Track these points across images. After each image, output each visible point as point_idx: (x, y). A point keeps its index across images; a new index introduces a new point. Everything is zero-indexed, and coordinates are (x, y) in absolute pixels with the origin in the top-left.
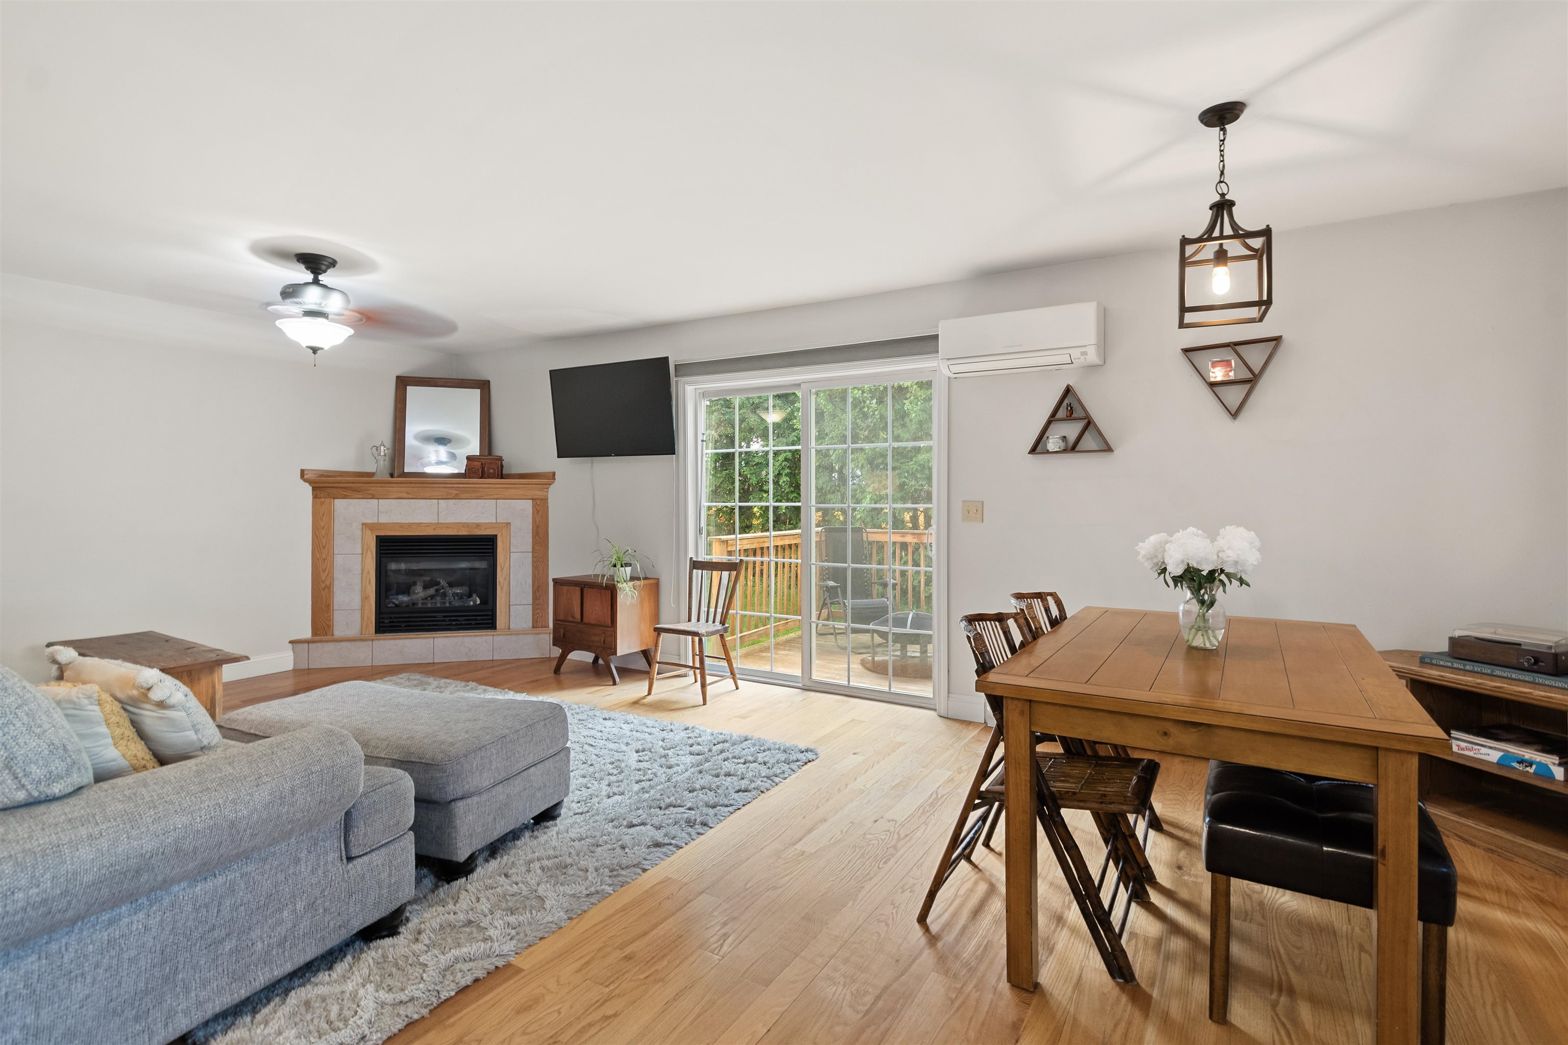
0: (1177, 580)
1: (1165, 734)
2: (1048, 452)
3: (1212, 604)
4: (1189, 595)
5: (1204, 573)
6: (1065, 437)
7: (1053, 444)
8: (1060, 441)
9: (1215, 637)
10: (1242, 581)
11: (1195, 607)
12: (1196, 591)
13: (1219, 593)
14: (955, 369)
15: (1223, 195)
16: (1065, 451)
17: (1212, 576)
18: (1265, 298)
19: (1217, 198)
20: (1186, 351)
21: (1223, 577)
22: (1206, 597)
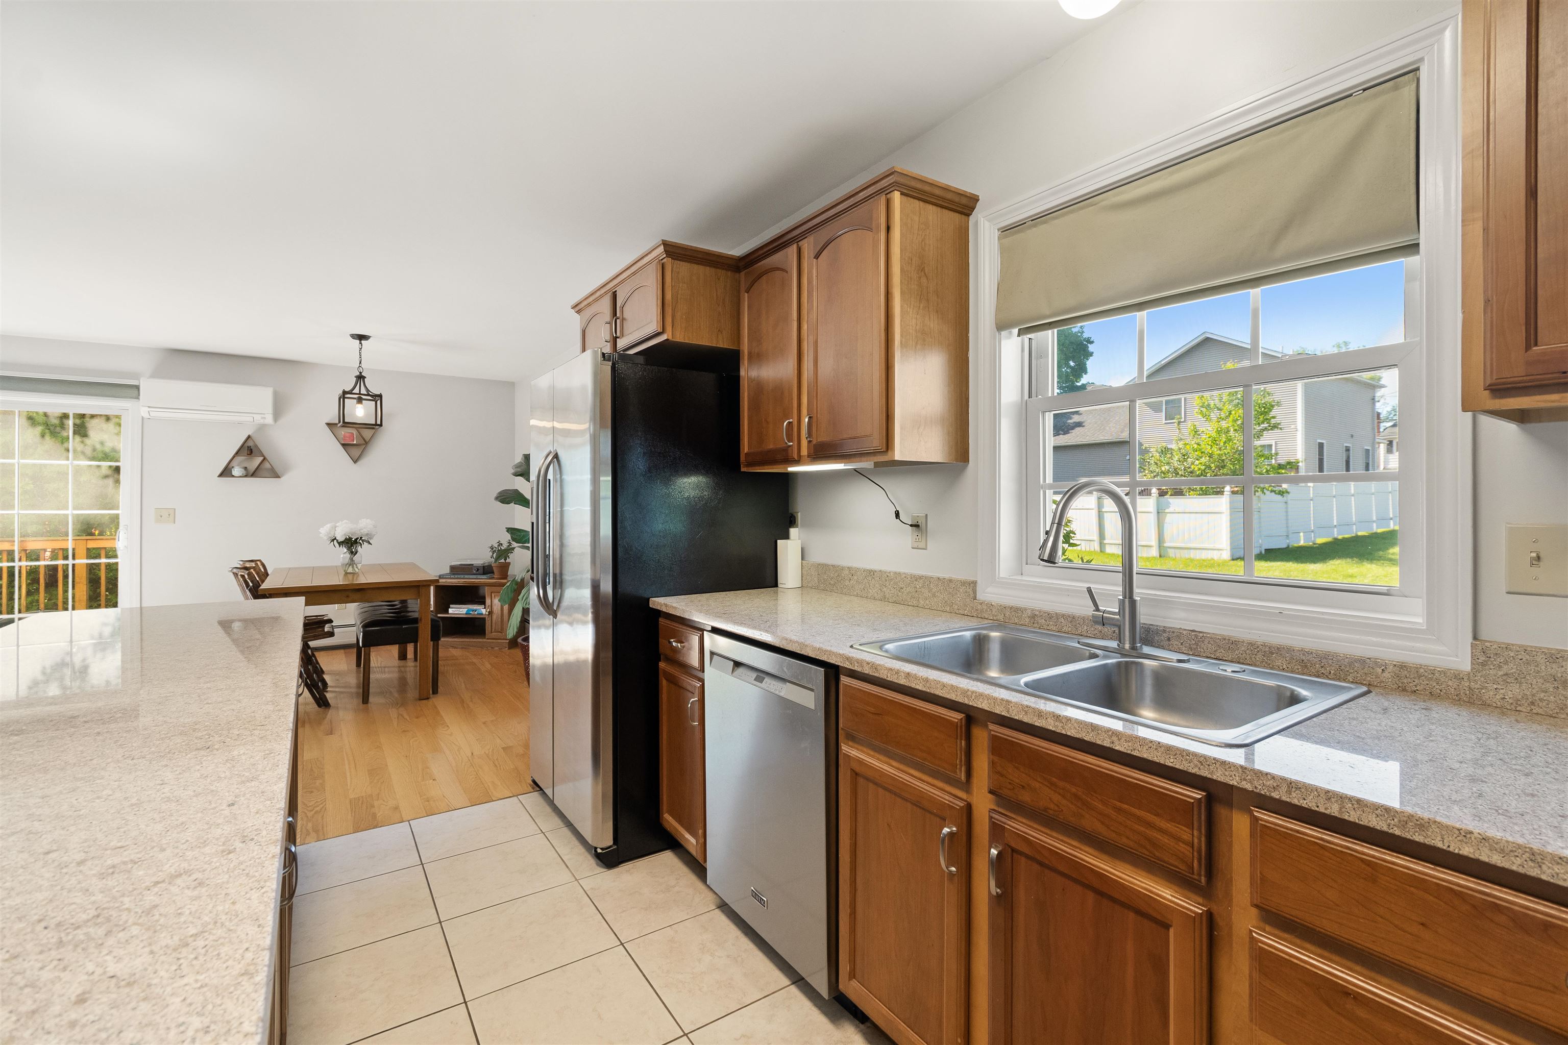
0: (340, 543)
1: (348, 596)
2: (233, 476)
3: (356, 553)
4: (345, 550)
5: (353, 539)
6: (246, 468)
7: (237, 471)
8: (243, 470)
9: (357, 567)
10: (369, 543)
11: (348, 555)
12: (349, 549)
13: (359, 548)
14: (152, 414)
15: (361, 373)
16: (246, 476)
17: (356, 541)
18: (379, 422)
19: (359, 374)
20: (328, 424)
21: (361, 541)
22: (353, 550)
